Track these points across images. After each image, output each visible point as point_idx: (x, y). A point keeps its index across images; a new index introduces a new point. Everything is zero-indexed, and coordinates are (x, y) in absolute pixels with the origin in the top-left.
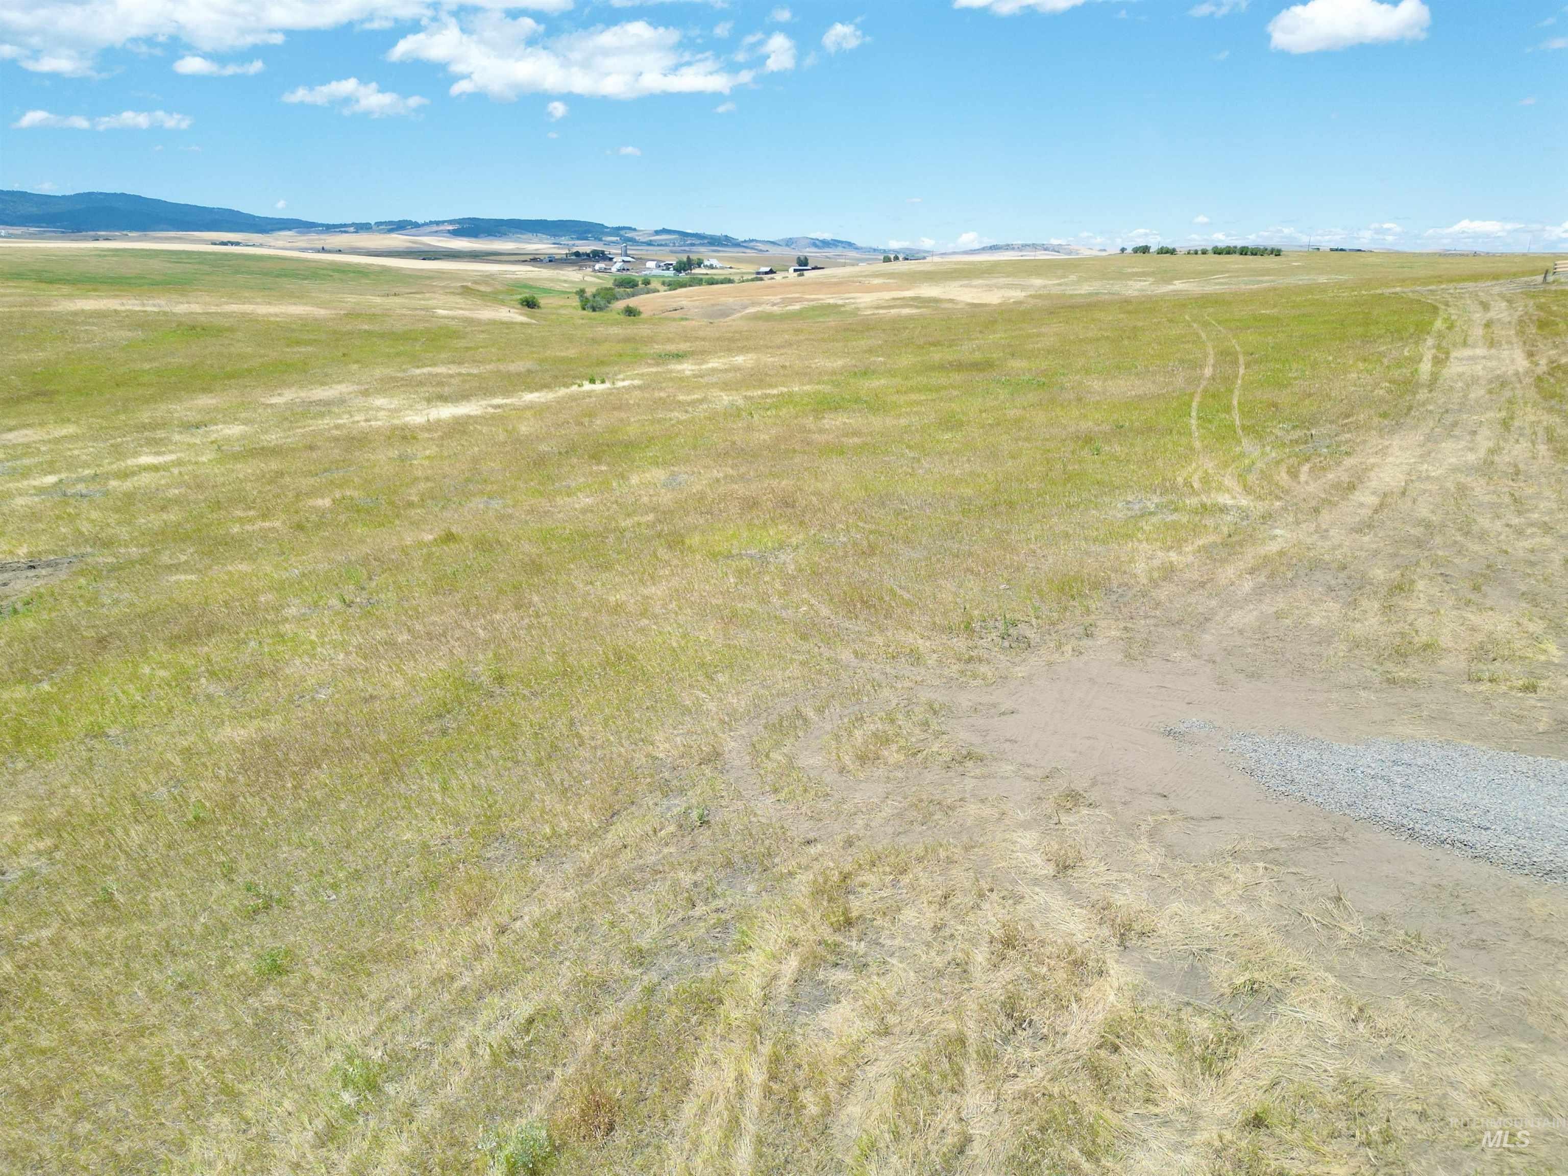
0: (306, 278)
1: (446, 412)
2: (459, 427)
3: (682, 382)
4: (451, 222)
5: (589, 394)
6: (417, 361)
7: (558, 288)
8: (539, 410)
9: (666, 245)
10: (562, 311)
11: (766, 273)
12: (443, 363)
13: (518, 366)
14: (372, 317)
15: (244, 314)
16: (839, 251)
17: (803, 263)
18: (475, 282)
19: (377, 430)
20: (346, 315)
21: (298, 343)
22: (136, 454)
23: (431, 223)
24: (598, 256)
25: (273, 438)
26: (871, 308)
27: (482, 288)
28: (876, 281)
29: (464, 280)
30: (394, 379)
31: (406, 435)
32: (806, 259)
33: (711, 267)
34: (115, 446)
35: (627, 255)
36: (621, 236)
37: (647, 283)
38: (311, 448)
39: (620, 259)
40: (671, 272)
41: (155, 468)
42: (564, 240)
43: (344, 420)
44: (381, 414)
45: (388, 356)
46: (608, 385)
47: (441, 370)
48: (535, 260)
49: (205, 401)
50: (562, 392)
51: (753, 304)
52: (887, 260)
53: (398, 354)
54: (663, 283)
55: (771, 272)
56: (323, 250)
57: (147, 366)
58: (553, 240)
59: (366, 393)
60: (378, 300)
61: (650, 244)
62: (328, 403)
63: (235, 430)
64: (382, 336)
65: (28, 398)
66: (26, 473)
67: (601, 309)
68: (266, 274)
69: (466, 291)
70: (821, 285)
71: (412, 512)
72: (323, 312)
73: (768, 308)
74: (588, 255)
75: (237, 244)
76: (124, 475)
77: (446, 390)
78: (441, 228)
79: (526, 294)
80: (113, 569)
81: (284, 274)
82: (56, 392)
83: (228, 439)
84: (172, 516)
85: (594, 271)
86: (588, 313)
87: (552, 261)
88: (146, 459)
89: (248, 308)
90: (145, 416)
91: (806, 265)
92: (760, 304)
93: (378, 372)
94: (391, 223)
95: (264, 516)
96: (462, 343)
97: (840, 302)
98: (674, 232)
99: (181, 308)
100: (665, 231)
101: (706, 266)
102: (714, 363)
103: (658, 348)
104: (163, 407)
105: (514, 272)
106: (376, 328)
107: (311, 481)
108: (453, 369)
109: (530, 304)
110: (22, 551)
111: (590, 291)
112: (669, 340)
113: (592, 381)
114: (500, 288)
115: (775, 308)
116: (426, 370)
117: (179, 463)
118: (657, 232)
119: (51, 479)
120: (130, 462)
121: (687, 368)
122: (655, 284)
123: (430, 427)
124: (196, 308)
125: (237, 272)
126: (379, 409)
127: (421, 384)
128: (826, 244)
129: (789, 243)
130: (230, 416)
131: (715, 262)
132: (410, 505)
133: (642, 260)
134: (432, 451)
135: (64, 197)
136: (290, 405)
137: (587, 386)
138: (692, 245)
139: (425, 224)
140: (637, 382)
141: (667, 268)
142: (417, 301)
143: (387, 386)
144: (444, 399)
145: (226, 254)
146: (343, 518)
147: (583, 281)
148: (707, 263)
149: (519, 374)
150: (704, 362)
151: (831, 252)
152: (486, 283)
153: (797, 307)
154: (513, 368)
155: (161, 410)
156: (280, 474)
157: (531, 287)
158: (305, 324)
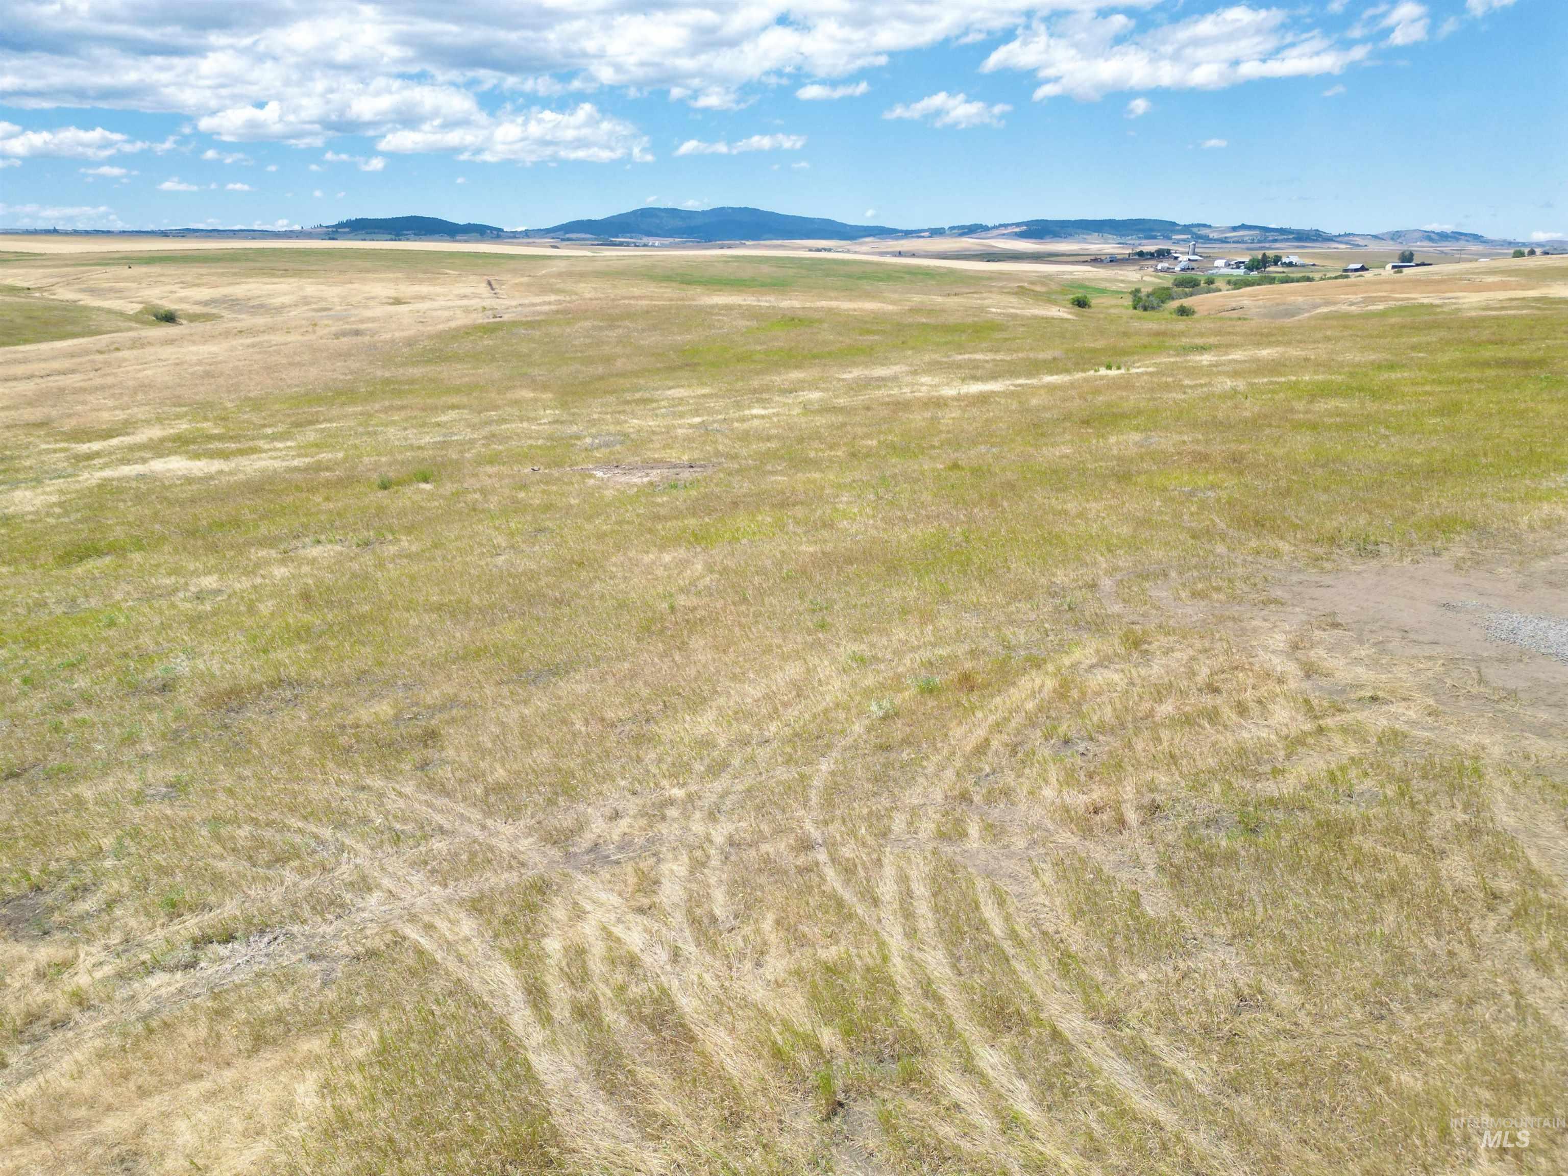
0: (881, 280)
1: (975, 388)
2: (983, 399)
3: (1195, 371)
4: (1018, 225)
5: (1102, 378)
6: (960, 348)
7: (1114, 288)
8: (1052, 389)
9: (1243, 242)
10: (1112, 311)
11: (1356, 270)
12: (982, 351)
13: (1047, 355)
14: (930, 312)
15: (830, 310)
16: (1462, 243)
17: (1407, 258)
18: (1032, 283)
19: (918, 399)
20: (911, 310)
21: (869, 332)
22: (750, 407)
23: (1001, 226)
24: (1162, 254)
25: (842, 401)
26: (1475, 309)
27: (1038, 288)
28: (1491, 279)
29: (1022, 280)
30: (938, 363)
31: (940, 403)
32: (1411, 255)
33: (1290, 264)
34: (737, 402)
35: (1194, 254)
36: (1193, 234)
37: (1210, 282)
38: (868, 409)
39: (1186, 258)
40: (1241, 271)
41: (763, 417)
42: (1129, 240)
43: (895, 391)
44: (924, 389)
45: (938, 344)
46: (1123, 371)
47: (979, 356)
48: (1096, 260)
49: (796, 375)
50: (1079, 376)
51: (1327, 303)
52: (1519, 254)
53: (946, 343)
54: (1229, 283)
55: (1363, 269)
56: (900, 254)
57: (758, 348)
58: (1119, 240)
59: (915, 373)
60: (940, 299)
61: (1224, 241)
62: (883, 379)
63: (815, 395)
64: (935, 328)
65: (680, 368)
66: (682, 415)
67: (1153, 308)
68: (850, 276)
69: (1021, 292)
70: (1417, 283)
71: (933, 452)
72: (891, 307)
73: (1345, 308)
74: (1152, 254)
75: (829, 250)
76: (743, 420)
77: (979, 373)
78: (1010, 230)
79: (1079, 294)
80: (738, 471)
81: (864, 276)
82: (699, 364)
83: (810, 402)
84: (773, 445)
85: (1156, 270)
86: (1139, 312)
87: (1113, 261)
88: (755, 411)
89: (834, 304)
90: (755, 383)
91: (1410, 260)
92: (1335, 303)
93: (927, 358)
94: (963, 227)
95: (831, 448)
96: (1005, 335)
97: (1437, 302)
98: (1255, 228)
99: (785, 304)
100: (1244, 227)
101: (1284, 264)
102: (1237, 355)
103: (1185, 341)
104: (768, 378)
105: (1071, 273)
106: (932, 321)
107: (865, 430)
108: (989, 356)
109: (1081, 303)
110: (685, 458)
111: (1145, 290)
112: (1201, 335)
113: (1109, 367)
114: (1054, 287)
115: (1353, 308)
116: (966, 356)
117: (778, 415)
118: (1235, 229)
119: (697, 420)
120: (747, 412)
121: (1206, 359)
122: (1220, 283)
123: (958, 398)
124: (796, 304)
125: (828, 275)
126: (922, 385)
127: (959, 367)
128: (1444, 236)
129: (1396, 236)
130: (813, 385)
131: (1294, 259)
132: (933, 447)
133: (1211, 258)
134: (956, 414)
135: (704, 213)
136: (856, 380)
137: (1103, 371)
138: (1275, 241)
139: (995, 227)
140: (1151, 369)
141: (1238, 265)
142: (973, 301)
143: (933, 367)
144: (975, 378)
145: (820, 259)
146: (883, 453)
147: (1142, 281)
148: (1285, 260)
149: (1045, 361)
150: (1227, 354)
151: (1448, 247)
152: (1043, 284)
153: (1381, 307)
154: (1041, 356)
155: (767, 379)
156: (844, 425)
157: (1087, 287)
158: (877, 318)
